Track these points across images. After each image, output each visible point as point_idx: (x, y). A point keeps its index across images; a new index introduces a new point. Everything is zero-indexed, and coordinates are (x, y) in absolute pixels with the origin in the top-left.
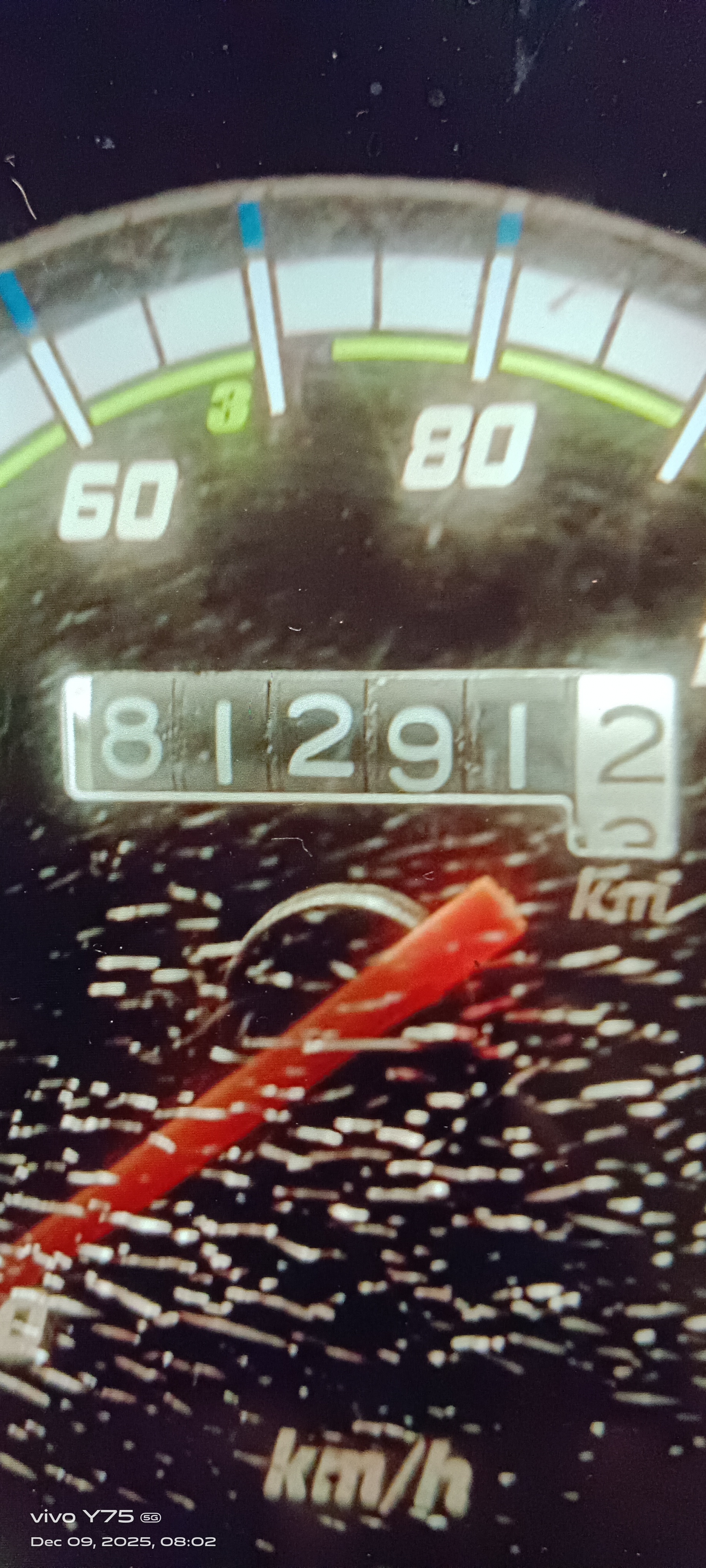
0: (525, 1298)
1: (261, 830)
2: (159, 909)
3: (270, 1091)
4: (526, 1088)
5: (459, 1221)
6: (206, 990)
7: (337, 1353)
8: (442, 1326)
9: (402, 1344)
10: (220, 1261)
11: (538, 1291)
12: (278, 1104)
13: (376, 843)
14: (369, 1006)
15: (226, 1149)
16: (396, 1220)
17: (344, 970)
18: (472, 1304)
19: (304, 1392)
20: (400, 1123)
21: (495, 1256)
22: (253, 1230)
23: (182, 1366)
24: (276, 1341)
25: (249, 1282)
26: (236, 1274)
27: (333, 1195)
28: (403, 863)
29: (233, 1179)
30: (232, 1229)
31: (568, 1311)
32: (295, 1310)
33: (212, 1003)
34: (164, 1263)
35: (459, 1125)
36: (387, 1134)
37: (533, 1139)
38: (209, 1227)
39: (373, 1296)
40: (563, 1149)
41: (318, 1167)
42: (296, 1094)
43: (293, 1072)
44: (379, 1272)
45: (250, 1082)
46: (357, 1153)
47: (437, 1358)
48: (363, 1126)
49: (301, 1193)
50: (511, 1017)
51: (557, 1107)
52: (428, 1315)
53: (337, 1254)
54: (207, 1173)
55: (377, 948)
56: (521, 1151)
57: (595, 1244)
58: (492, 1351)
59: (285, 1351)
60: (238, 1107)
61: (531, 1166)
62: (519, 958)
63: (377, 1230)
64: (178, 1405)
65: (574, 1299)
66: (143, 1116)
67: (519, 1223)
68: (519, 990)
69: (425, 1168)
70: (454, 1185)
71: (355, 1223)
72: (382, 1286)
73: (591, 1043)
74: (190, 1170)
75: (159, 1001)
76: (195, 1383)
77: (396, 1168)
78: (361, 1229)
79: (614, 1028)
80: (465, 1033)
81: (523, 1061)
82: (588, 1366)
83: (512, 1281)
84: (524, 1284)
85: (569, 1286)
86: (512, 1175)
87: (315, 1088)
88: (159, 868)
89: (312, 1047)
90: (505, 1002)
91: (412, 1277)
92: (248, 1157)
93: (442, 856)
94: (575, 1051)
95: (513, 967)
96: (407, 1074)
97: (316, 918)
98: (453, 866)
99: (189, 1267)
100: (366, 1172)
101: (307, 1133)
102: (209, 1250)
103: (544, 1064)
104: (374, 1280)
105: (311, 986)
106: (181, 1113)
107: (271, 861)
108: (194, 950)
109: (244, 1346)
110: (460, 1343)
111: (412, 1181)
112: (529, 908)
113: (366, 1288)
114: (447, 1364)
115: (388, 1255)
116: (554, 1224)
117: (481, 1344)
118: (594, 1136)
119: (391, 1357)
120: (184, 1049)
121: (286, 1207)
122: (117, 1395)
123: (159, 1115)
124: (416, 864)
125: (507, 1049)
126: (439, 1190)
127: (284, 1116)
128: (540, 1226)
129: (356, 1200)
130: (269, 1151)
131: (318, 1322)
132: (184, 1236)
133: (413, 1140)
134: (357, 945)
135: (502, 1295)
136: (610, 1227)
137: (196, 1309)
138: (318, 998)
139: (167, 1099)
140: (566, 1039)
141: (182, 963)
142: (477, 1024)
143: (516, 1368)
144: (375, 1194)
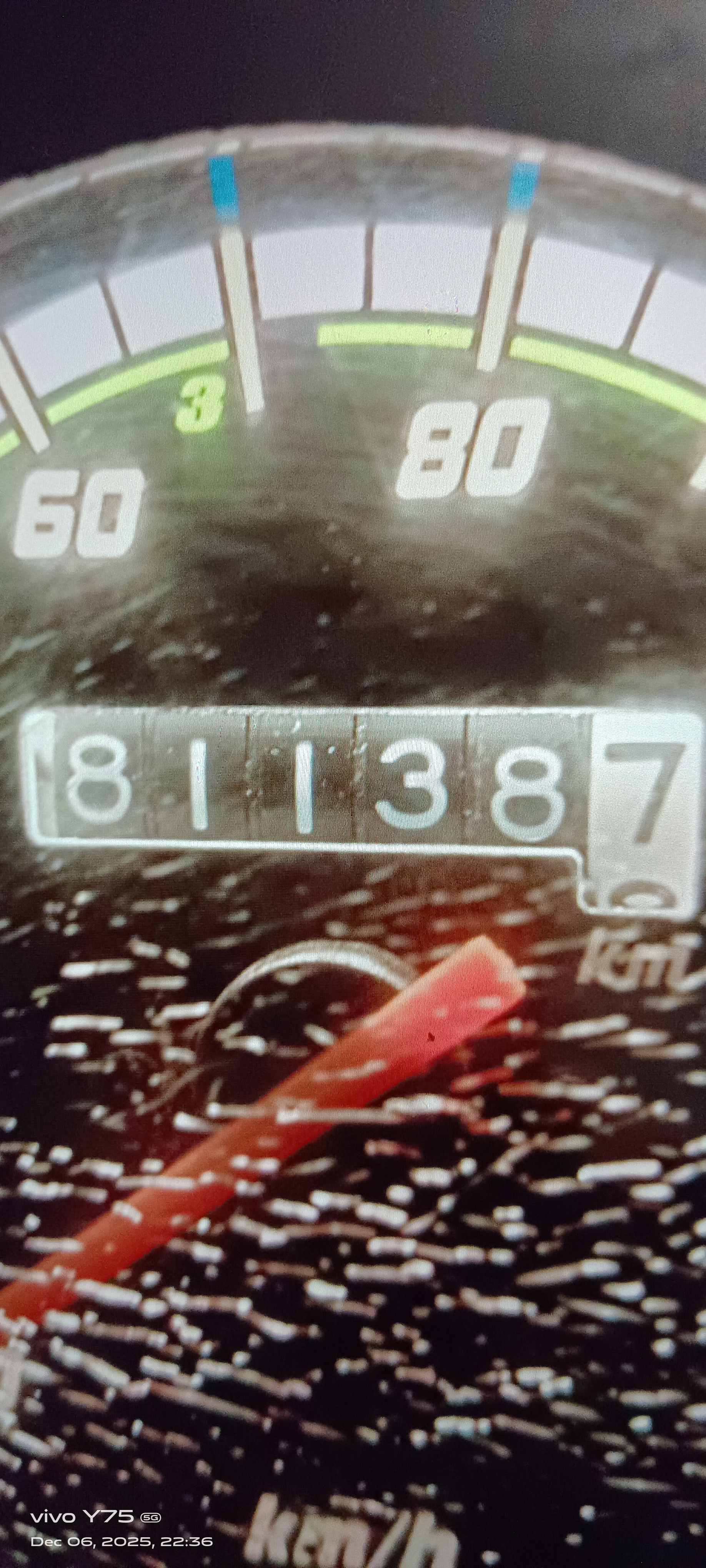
0: (514, 1381)
1: (230, 881)
2: (121, 966)
3: (241, 1162)
4: (519, 1167)
5: (443, 1302)
6: (171, 1054)
7: (313, 1429)
8: (425, 1406)
9: (382, 1423)
10: (190, 1334)
11: (527, 1375)
12: (251, 1176)
13: (358, 897)
14: (349, 1074)
15: (196, 1220)
16: (377, 1299)
17: (321, 1036)
18: (457, 1386)
19: (279, 1465)
20: (381, 1199)
21: (481, 1340)
22: (225, 1303)
23: (152, 1434)
24: (249, 1415)
25: (222, 1356)
26: (207, 1348)
27: (309, 1271)
28: (388, 920)
29: (202, 1252)
30: (202, 1303)
31: (559, 1397)
32: (270, 1385)
33: (179, 1068)
34: (132, 1333)
35: (446, 1203)
36: (367, 1210)
37: (527, 1220)
38: (178, 1299)
39: (351, 1376)
40: (558, 1231)
41: (294, 1242)
42: (269, 1165)
43: (266, 1142)
44: (359, 1350)
45: (221, 1152)
46: (336, 1229)
47: (418, 1438)
48: (342, 1201)
49: (276, 1268)
50: (505, 1090)
51: (553, 1187)
52: (409, 1395)
53: (314, 1331)
54: (176, 1245)
55: (359, 1011)
56: (514, 1231)
57: (591, 1330)
58: (477, 1433)
59: (259, 1426)
60: (208, 1178)
61: (523, 1247)
62: (515, 1026)
63: (356, 1308)
64: (149, 1472)
65: (565, 1384)
66: (107, 1184)
67: (509, 1305)
68: (514, 1061)
69: (408, 1246)
70: (439, 1265)
71: (332, 1300)
72: (360, 1365)
73: (592, 1121)
74: (157, 1240)
75: (122, 1063)
76: (166, 1452)
77: (376, 1245)
78: (340, 1307)
79: (617, 1104)
80: (452, 1106)
81: (517, 1137)
82: (578, 1451)
83: (499, 1363)
84: (513, 1367)
85: (561, 1370)
86: (502, 1257)
87: (289, 1162)
88: (118, 921)
89: (285, 1117)
90: (498, 1074)
91: (393, 1357)
92: (219, 1229)
93: (432, 912)
94: (574, 1128)
95: (508, 1036)
97: (291, 978)
98: (442, 925)
99: (159, 1339)
100: (344, 1249)
101: (281, 1207)
102: (178, 1322)
103: (541, 1140)
105: (286, 1052)
106: (146, 1182)
107: (242, 916)
108: (159, 1010)
109: (215, 1418)
110: (444, 1424)
111: (395, 1260)
112: (528, 972)
113: (344, 1366)
114: (430, 1445)
115: (368, 1334)
116: (546, 1307)
117: (465, 1426)
118: (593, 1218)
119: (370, 1435)
120: (149, 1116)
121: (258, 1282)
122: (87, 1460)
123: (124, 1183)
124: (401, 922)
125: (499, 1124)
126: (423, 1270)
127: (256, 1189)
128: (531, 1309)
129: (335, 1276)
130: (241, 1224)
131: (293, 1398)
132: (153, 1308)
133: (395, 1218)
134: (337, 1008)
135: (490, 1377)
136: (607, 1312)
137: (166, 1381)
138: (295, 1065)
139: (133, 1168)
140: (564, 1115)
141: (145, 1025)
142: (467, 1096)
143: (502, 1451)
144: (353, 1271)
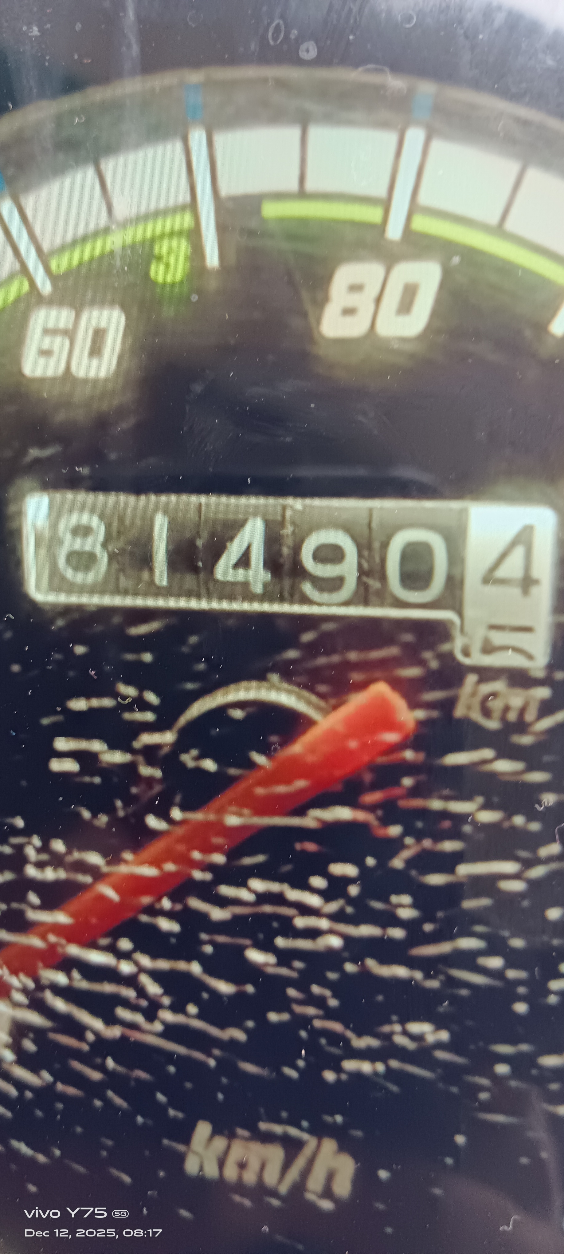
0: (405, 1033)
1: (194, 639)
2: (108, 702)
3: (197, 855)
4: (410, 863)
5: (350, 967)
6: (145, 771)
7: (248, 1068)
8: (335, 1051)
9: (301, 1063)
10: (154, 989)
11: (415, 1027)
12: (205, 866)
13: (293, 654)
14: (281, 789)
15: (160, 900)
16: (298, 964)
17: (259, 758)
18: (360, 1035)
19: (220, 1097)
20: (304, 886)
21: (380, 998)
22: (181, 965)
23: (122, 1069)
24: (198, 1055)
25: (177, 1008)
26: (166, 1001)
27: (247, 942)
28: (314, 672)
29: (166, 925)
30: (163, 965)
31: (440, 1045)
32: (214, 1031)
33: (150, 781)
34: (109, 988)
35: (354, 890)
36: (293, 895)
37: (415, 905)
38: (145, 961)
39: (279, 1025)
40: (440, 914)
41: (236, 918)
42: (219, 859)
43: (215, 840)
44: (284, 1005)
45: (180, 847)
46: (268, 909)
47: (330, 1076)
48: (274, 887)
49: (221, 939)
50: (402, 804)
51: (436, 879)
52: (323, 1041)
53: (250, 989)
54: (144, 918)
55: (286, 740)
56: (406, 914)
57: (464, 992)
58: (376, 1073)
59: (205, 1064)
60: (170, 867)
61: (413, 927)
62: (409, 755)
63: (284, 971)
64: (118, 1101)
65: (444, 1036)
66: (93, 870)
67: (401, 972)
68: (407, 782)
69: (324, 924)
70: (347, 938)
71: (265, 965)
72: (285, 1017)
73: (467, 829)
74: (130, 915)
75: (106, 778)
76: (132, 1084)
77: (300, 922)
78: (270, 970)
79: (487, 817)
80: (361, 816)
81: (409, 841)
82: (454, 1090)
83: (394, 1018)
84: (403, 1021)
85: (440, 1025)
86: (397, 933)
87: (233, 854)
89: (232, 820)
90: (396, 791)
91: (311, 1011)
92: (179, 907)
93: (348, 666)
94: (455, 834)
95: (403, 762)
96: (311, 847)
97: (238, 714)
98: (355, 677)
99: (130, 993)
100: (274, 924)
101: (226, 890)
102: (145, 980)
103: (427, 843)
104: (279, 1010)
105: (232, 771)
106: (124, 869)
107: (201, 667)
108: (137, 737)
109: (172, 1057)
110: (350, 1065)
111: (313, 933)
112: (420, 714)
114: (338, 1081)
115: (292, 992)
116: (430, 975)
117: (366, 1067)
118: (470, 904)
119: (292, 1073)
120: (127, 817)
121: (209, 949)
122: (71, 1091)
123: (105, 869)
124: (326, 673)
125: (395, 830)
126: (335, 942)
127: (208, 876)
128: (418, 975)
129: (267, 946)
130: (195, 903)
131: (233, 1042)
132: (126, 968)
133: (314, 901)
134: (273, 738)
135: (386, 1029)
136: (477, 979)
137: (134, 1026)
139: (113, 859)
140: (447, 824)
141: (126, 747)
142: (371, 808)
143: (394, 1088)
144: (281, 942)
